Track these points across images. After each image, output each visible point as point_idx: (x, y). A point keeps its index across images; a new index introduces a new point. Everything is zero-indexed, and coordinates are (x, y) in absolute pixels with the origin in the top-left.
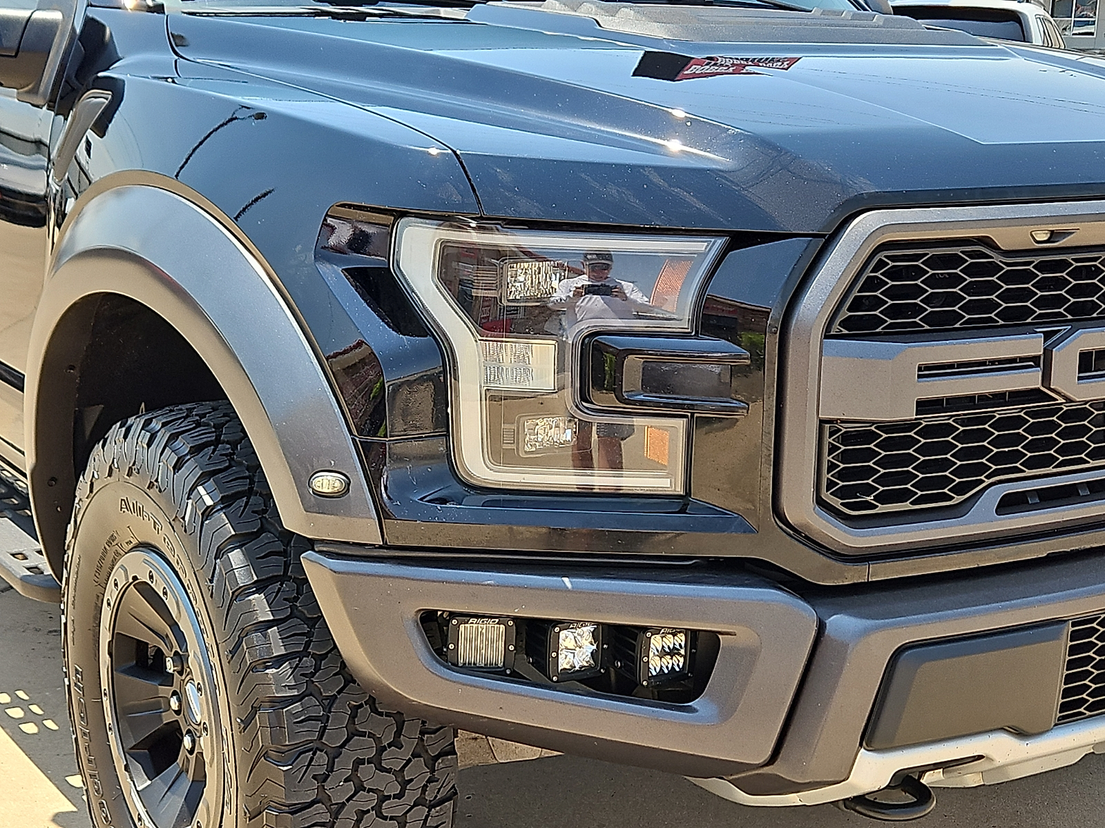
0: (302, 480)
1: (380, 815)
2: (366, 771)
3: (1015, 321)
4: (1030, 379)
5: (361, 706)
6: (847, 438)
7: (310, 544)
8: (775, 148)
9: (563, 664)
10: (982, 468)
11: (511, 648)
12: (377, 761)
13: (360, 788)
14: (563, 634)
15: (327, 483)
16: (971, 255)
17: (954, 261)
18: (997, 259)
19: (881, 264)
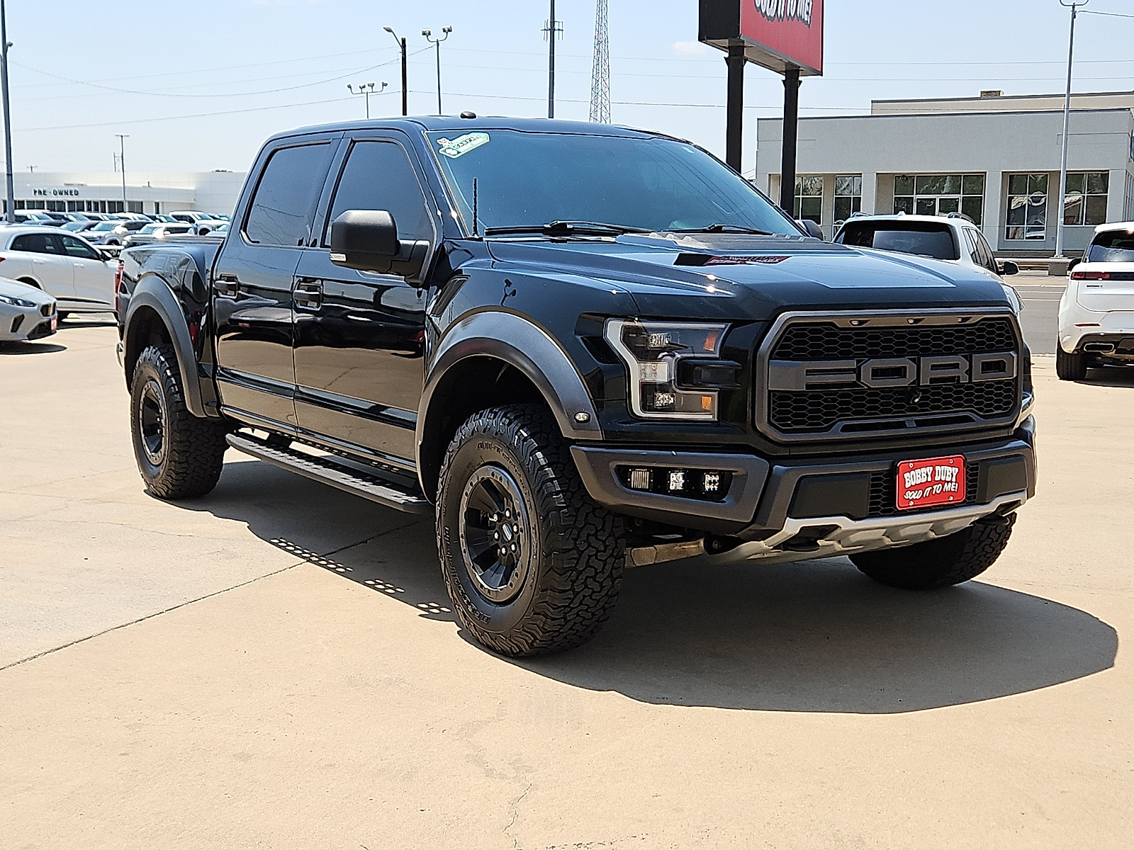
0: (571, 417)
1: (597, 558)
2: (592, 539)
3: (846, 356)
4: (852, 378)
5: (589, 513)
6: (780, 398)
7: (574, 442)
8: (750, 289)
9: (672, 488)
10: (835, 414)
11: (652, 481)
12: (595, 535)
13: (589, 545)
14: (672, 475)
15: (581, 417)
16: (826, 329)
17: (820, 331)
18: (837, 331)
19: (791, 332)
